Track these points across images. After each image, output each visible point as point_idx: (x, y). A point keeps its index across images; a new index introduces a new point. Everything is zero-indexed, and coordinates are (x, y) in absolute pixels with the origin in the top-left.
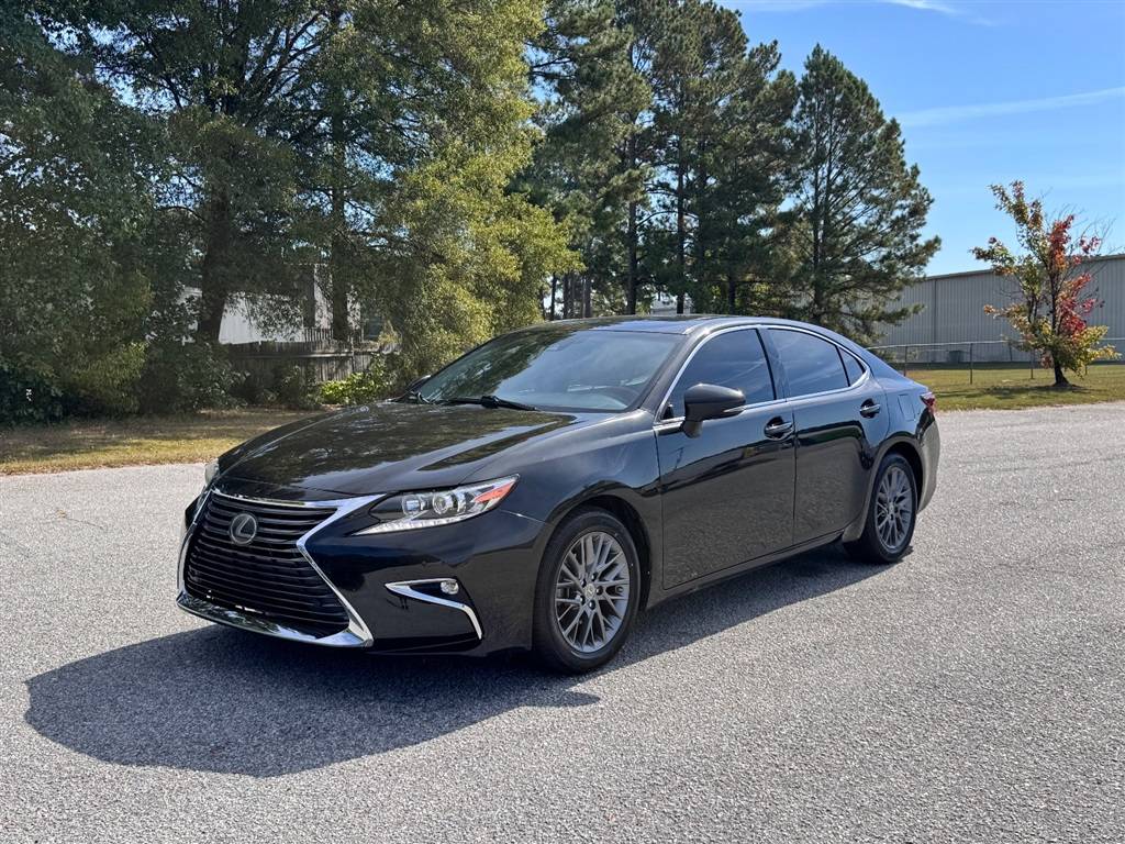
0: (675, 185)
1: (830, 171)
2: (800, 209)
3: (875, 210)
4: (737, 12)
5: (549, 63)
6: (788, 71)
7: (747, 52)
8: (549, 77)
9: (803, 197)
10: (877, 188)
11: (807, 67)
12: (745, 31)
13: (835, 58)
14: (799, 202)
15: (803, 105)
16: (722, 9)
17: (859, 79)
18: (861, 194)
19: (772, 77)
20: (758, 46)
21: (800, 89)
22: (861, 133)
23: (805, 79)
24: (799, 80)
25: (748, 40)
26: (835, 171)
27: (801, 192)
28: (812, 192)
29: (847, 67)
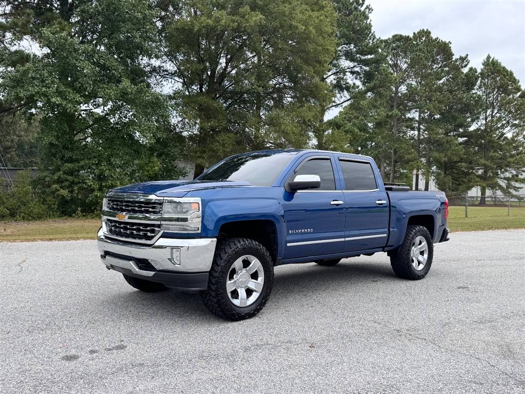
0: (417, 119)
1: (493, 112)
2: (478, 129)
3: (515, 130)
4: (449, 42)
5: (353, 67)
6: (474, 68)
7: (453, 60)
8: (352, 73)
9: (479, 123)
10: (516, 120)
11: (483, 65)
12: (452, 51)
13: (497, 61)
14: (477, 126)
15: (481, 82)
16: (442, 41)
17: (509, 70)
18: (508, 123)
19: (465, 70)
20: (459, 57)
21: (480, 75)
22: (509, 95)
23: (482, 70)
24: (479, 71)
25: (454, 55)
26: (496, 111)
27: (478, 121)
28: (484, 122)
29: (503, 65)
